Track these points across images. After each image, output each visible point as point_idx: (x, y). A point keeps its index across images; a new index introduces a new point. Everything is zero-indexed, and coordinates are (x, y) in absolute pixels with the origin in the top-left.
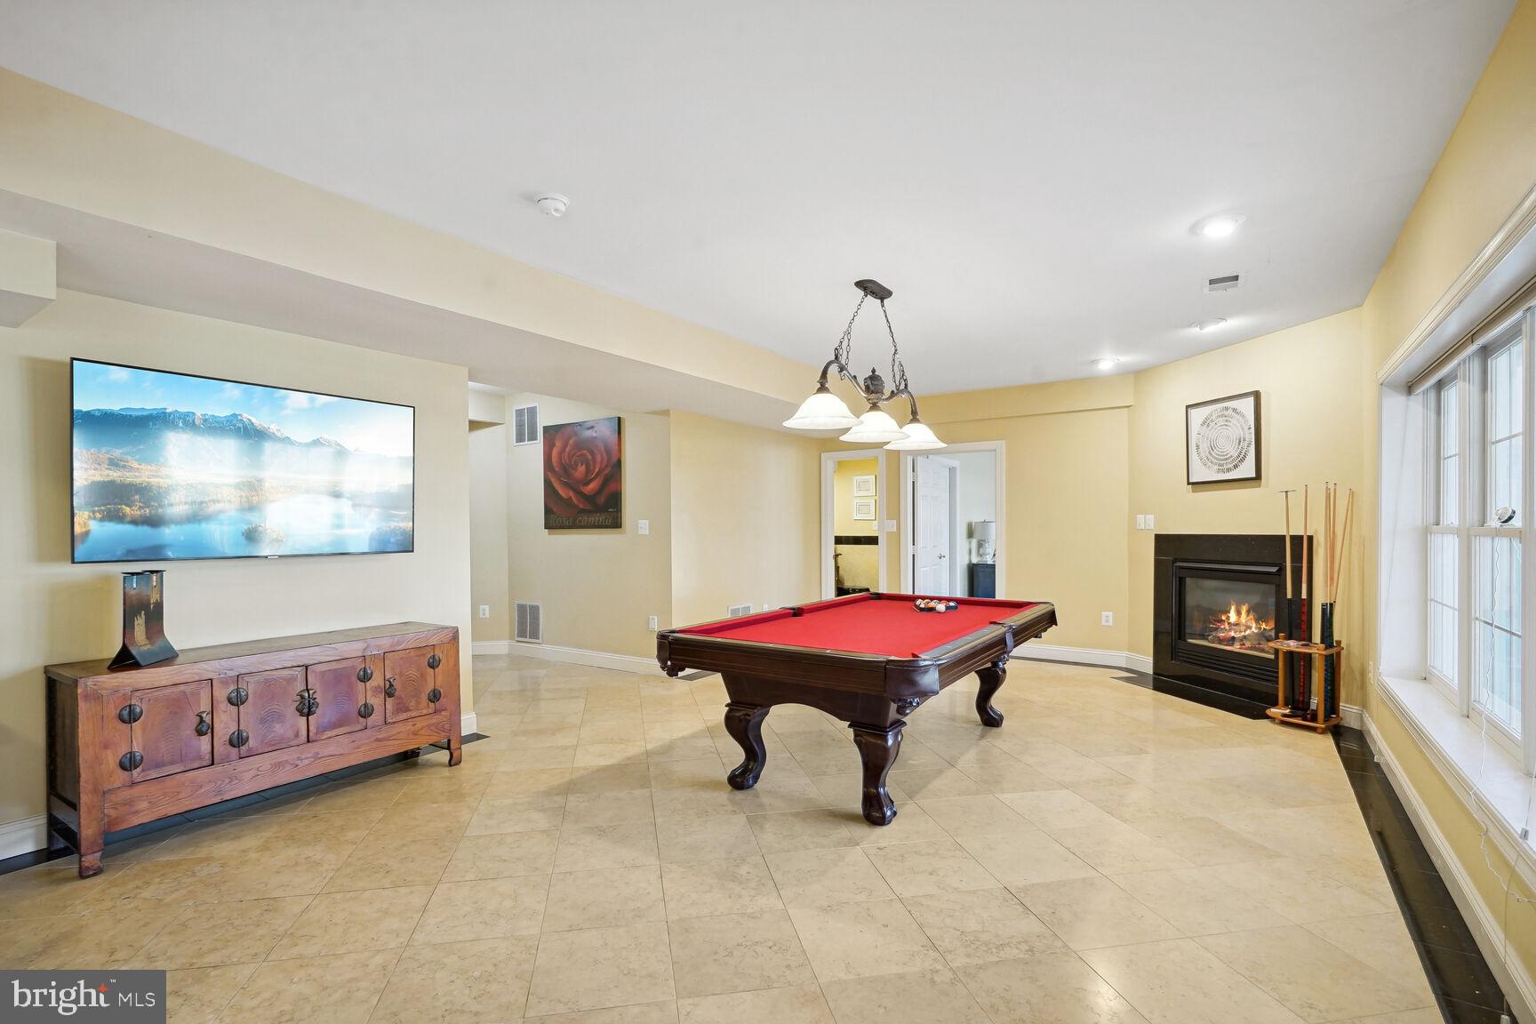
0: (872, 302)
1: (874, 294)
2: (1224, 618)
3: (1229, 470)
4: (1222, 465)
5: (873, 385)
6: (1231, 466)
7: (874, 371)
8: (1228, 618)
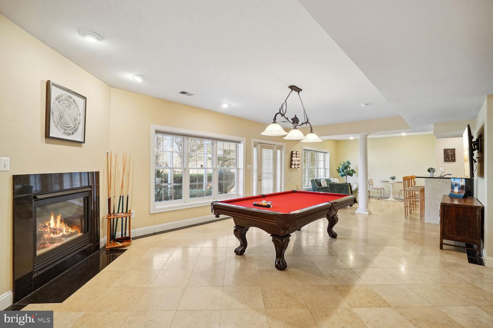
0: (294, 93)
1: (295, 90)
2: (47, 224)
3: (69, 134)
4: (66, 130)
5: (295, 120)
6: (71, 132)
7: (296, 116)
8: (49, 224)
